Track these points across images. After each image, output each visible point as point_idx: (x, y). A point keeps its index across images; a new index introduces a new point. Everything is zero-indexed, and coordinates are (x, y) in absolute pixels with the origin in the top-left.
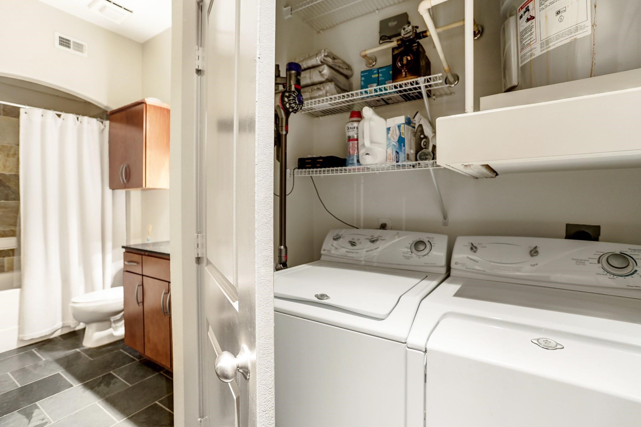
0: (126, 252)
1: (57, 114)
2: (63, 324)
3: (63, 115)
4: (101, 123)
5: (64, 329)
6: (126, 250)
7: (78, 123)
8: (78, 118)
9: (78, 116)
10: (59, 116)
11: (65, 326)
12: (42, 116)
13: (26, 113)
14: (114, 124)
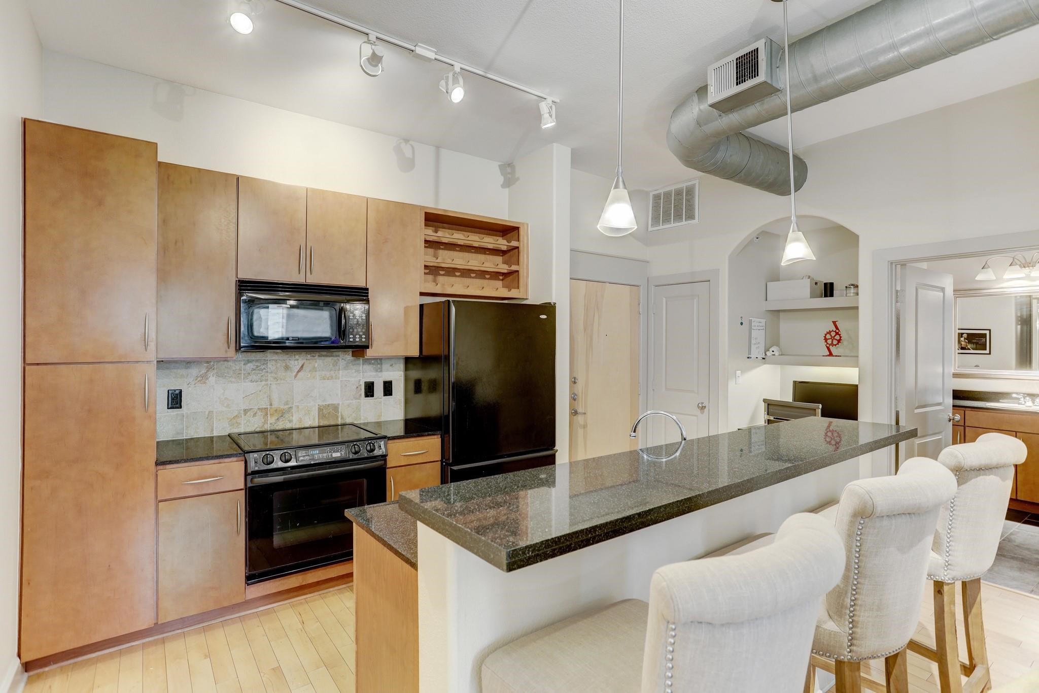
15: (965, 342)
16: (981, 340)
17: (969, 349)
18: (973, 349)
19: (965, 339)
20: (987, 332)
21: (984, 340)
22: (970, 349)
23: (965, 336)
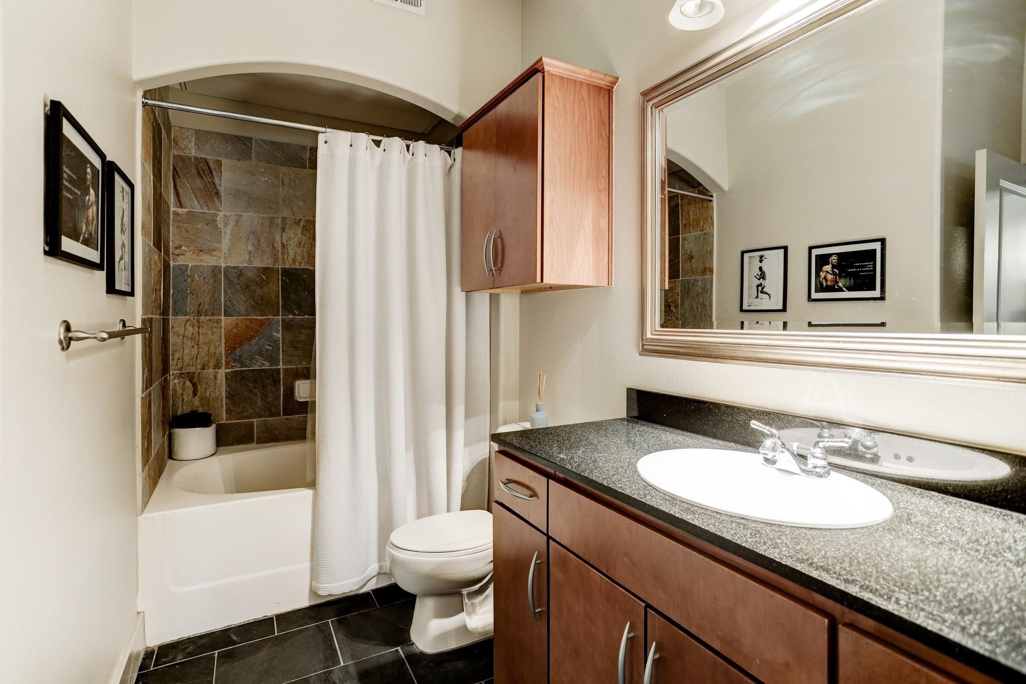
0: (501, 452)
1: (373, 141)
2: (380, 568)
3: (385, 141)
4: (447, 154)
5: (381, 577)
6: (499, 447)
7: (409, 156)
8: (408, 147)
9: (408, 142)
10: (378, 143)
11: (383, 571)
12: (351, 146)
13: (326, 142)
14: (469, 153)
15: (834, 274)
16: (865, 266)
17: (840, 290)
18: (850, 289)
19: (834, 267)
20: (877, 246)
21: (870, 265)
22: (842, 290)
23: (834, 259)
